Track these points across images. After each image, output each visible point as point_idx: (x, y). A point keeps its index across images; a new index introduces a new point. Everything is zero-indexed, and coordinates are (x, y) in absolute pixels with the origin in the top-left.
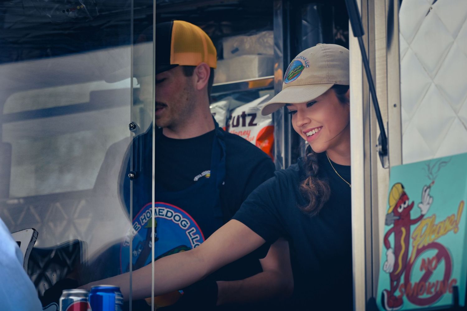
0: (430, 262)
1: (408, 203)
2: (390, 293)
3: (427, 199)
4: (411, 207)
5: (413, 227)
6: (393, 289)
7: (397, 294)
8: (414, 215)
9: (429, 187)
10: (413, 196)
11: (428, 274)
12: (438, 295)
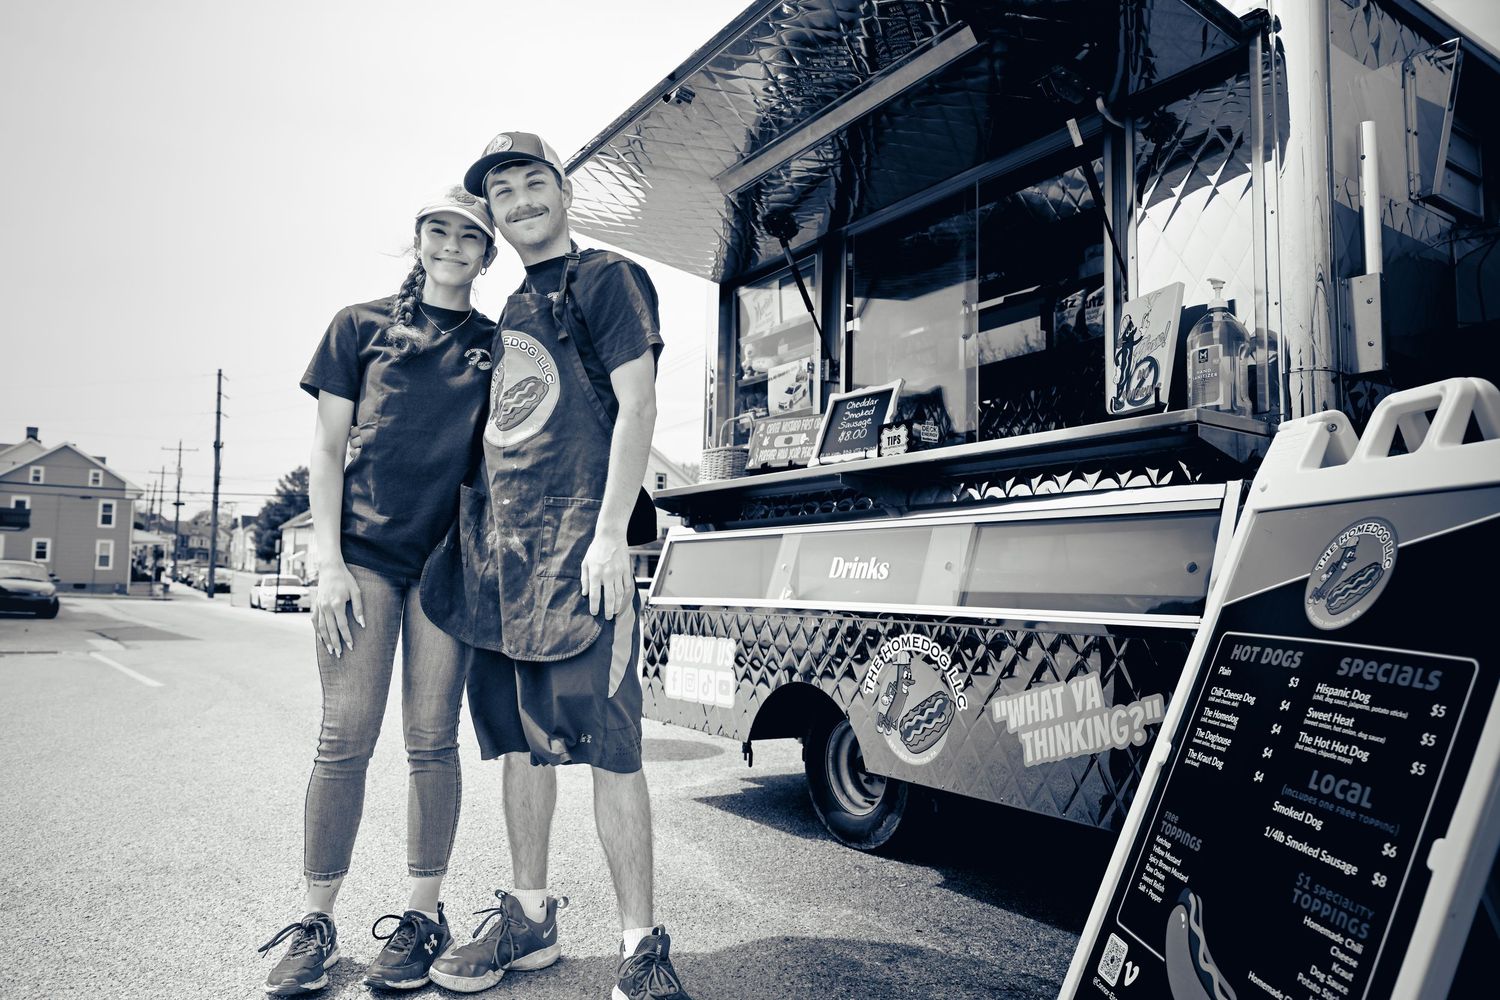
0: (1144, 371)
1: (1133, 329)
2: (1116, 399)
3: (1146, 323)
4: (1134, 332)
5: (1134, 347)
6: (1119, 395)
7: (1121, 399)
8: (1136, 337)
9: (1148, 315)
10: (1136, 324)
11: (1143, 381)
12: (1147, 397)
